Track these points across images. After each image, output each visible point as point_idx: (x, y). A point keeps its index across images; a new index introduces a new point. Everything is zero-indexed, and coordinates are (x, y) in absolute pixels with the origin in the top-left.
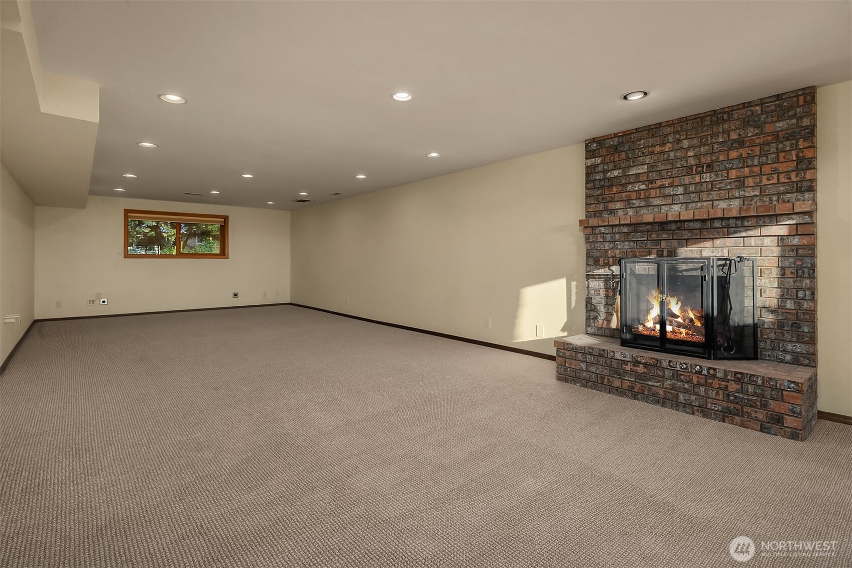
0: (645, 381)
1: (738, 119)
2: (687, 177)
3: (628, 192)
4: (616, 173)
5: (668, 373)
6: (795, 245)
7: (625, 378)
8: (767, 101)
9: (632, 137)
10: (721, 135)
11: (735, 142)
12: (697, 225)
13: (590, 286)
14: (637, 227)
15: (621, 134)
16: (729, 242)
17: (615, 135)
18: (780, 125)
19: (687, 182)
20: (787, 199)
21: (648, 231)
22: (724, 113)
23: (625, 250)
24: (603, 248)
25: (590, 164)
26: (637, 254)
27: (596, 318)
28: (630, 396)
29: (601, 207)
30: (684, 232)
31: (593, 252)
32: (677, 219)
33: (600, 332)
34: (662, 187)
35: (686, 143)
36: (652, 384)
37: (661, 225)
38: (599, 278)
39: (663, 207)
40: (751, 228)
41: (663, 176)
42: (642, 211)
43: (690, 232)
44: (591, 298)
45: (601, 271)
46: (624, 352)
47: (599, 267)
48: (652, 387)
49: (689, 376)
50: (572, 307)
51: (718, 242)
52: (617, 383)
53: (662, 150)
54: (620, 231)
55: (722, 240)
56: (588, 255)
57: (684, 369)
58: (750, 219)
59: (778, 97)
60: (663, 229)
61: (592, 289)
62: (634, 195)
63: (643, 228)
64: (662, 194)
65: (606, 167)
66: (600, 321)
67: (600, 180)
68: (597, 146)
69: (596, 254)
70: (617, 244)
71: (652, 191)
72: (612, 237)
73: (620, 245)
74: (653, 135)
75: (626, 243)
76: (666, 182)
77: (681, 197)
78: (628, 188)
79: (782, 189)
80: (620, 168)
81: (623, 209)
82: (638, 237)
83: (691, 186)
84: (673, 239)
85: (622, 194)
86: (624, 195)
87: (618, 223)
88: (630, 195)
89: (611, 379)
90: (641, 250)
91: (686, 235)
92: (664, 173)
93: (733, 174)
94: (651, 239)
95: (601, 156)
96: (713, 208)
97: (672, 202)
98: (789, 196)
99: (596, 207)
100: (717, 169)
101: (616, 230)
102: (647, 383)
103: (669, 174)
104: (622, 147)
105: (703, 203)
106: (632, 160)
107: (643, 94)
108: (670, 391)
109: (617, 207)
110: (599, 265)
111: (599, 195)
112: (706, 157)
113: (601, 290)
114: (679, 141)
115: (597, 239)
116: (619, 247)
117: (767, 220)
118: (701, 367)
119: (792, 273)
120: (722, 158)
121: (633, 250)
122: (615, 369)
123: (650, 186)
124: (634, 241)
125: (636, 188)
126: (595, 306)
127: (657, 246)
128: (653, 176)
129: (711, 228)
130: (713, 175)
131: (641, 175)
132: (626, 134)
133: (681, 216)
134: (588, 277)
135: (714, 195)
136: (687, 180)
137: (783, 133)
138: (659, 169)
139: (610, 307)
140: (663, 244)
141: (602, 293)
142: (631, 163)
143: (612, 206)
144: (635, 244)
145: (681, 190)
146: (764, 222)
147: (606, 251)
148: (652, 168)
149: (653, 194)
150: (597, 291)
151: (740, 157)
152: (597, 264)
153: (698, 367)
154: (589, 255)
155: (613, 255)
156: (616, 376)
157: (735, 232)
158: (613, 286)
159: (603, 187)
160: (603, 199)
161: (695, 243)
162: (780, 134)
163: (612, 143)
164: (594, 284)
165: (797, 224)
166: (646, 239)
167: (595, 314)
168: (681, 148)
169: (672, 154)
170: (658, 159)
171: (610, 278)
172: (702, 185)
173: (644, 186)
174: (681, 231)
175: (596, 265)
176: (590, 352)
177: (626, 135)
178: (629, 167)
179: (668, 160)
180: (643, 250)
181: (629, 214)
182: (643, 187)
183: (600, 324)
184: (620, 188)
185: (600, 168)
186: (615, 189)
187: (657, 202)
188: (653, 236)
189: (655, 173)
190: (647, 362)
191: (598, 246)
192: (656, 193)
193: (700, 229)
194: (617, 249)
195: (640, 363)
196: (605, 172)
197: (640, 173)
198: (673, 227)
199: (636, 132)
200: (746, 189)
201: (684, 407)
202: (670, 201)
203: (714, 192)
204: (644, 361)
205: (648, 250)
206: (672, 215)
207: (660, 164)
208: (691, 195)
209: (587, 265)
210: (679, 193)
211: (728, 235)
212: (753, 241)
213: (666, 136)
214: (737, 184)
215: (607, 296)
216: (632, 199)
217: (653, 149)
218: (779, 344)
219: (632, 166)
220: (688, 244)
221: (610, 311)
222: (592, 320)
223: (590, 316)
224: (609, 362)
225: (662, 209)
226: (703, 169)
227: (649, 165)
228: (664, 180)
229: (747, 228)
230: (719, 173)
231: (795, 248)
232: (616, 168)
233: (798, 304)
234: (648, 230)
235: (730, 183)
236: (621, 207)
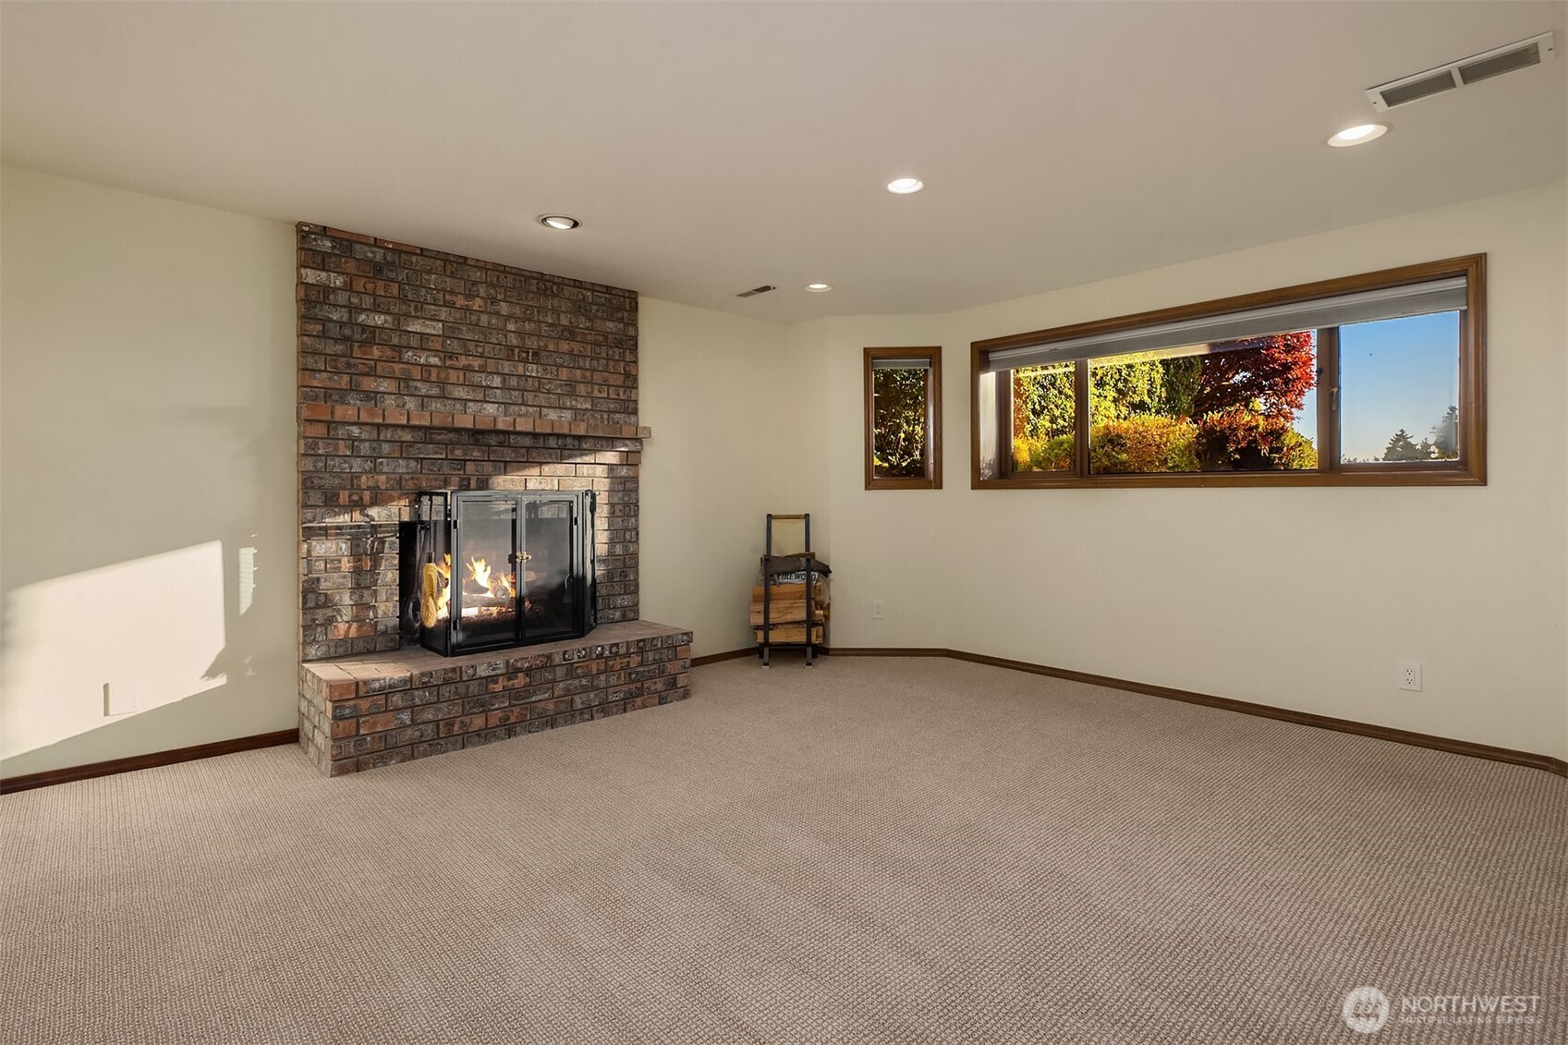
0: (528, 698)
1: (569, 299)
2: (506, 363)
3: (404, 363)
4: (379, 320)
5: (560, 672)
6: (622, 477)
7: (493, 708)
8: (598, 289)
9: (414, 260)
10: (549, 313)
11: (566, 330)
12: (528, 442)
13: (314, 554)
14: (430, 433)
15: (390, 246)
16: (560, 469)
17: (377, 243)
18: (610, 325)
19: (507, 371)
20: (616, 420)
21: (451, 442)
22: (555, 283)
23: (398, 476)
24: (348, 470)
25: (314, 282)
26: (424, 483)
27: (330, 621)
28: (503, 735)
29: (344, 381)
30: (505, 449)
31: (321, 478)
32: (511, 429)
33: (341, 650)
34: (468, 369)
35: (504, 308)
36: (539, 698)
37: (473, 435)
38: (337, 534)
39: (470, 404)
40: (586, 452)
41: (469, 351)
42: (434, 405)
43: (514, 451)
44: (318, 579)
45: (344, 519)
46: (492, 661)
47: (337, 510)
48: (538, 704)
49: (587, 666)
50: (243, 611)
51: (547, 469)
52: (478, 722)
53: (467, 306)
54: (396, 438)
55: (552, 466)
56: (309, 484)
57: (584, 657)
58: (588, 440)
59: (608, 289)
60: (477, 443)
61: (319, 558)
62: (416, 373)
63: (442, 437)
64: (469, 381)
65: (355, 300)
66: (342, 627)
67: (342, 325)
68: (333, 247)
69: (328, 481)
70: (381, 463)
71: (451, 371)
72: (374, 449)
73: (388, 465)
74: (453, 273)
75: (400, 461)
76: (476, 363)
77: (498, 391)
78: (406, 356)
79: (612, 406)
80: (387, 313)
81: (394, 394)
82: (430, 451)
83: (512, 378)
84: (489, 461)
85: (392, 364)
86: (397, 367)
87: (405, 422)
88: (410, 371)
89: (467, 720)
90: (431, 477)
91: (509, 455)
92: (471, 346)
93: (564, 373)
94: (453, 457)
95: (343, 273)
96: (540, 418)
97: (485, 398)
98: (618, 416)
99: (330, 379)
100: (545, 361)
101: (388, 434)
102: (530, 700)
103: (480, 350)
104: (392, 271)
105: (528, 408)
106: (413, 304)
107: (572, 223)
108: (562, 699)
109: (382, 389)
110: (339, 506)
111: (340, 356)
112: (533, 338)
113: (345, 560)
114: (494, 301)
115: (336, 449)
116: (386, 469)
117: (604, 443)
118: (602, 648)
119: (621, 511)
120: (551, 347)
121: (416, 476)
122: (475, 698)
123: (448, 363)
124: (416, 459)
125: (422, 361)
126: (326, 595)
127: (459, 470)
128: (454, 346)
129: (544, 448)
130: (540, 369)
131: (432, 338)
132: (401, 250)
133: (517, 425)
134: (309, 533)
135: (542, 399)
136: (506, 367)
137: (613, 336)
138: (463, 337)
139: (366, 593)
140: (470, 467)
141: (346, 565)
142: (412, 309)
143: (369, 384)
144: (419, 466)
145: (497, 381)
146: (601, 446)
147: (354, 477)
148: (450, 332)
149: (453, 379)
150: (331, 563)
151: (571, 353)
152: (331, 503)
153: (600, 649)
154: (307, 483)
155: (371, 483)
156: (476, 710)
157: (570, 457)
158: (372, 548)
159: (346, 339)
160: (348, 365)
161: (519, 470)
162: (610, 337)
163: (370, 255)
164: (322, 548)
165: (627, 452)
166: (443, 456)
167: (329, 612)
168: (498, 313)
169: (484, 318)
170: (461, 319)
171: (366, 533)
172: (526, 380)
173: (436, 359)
174: (502, 449)
175: (326, 505)
176: (423, 683)
177: (401, 252)
178: (408, 315)
179: (477, 325)
180: (436, 477)
181: (407, 407)
182: (434, 360)
183: (342, 632)
184: (389, 353)
185: (342, 298)
186: (376, 352)
187: (460, 393)
188: (456, 452)
189: (456, 341)
190: (531, 666)
191: (334, 466)
192: (458, 377)
193: (528, 448)
194: (381, 473)
195: (519, 670)
196: (353, 310)
197: (428, 334)
198: (493, 440)
199: (422, 254)
200: (578, 398)
201: (582, 714)
202: (480, 396)
203: (542, 395)
204: (526, 665)
205: (443, 477)
206: (504, 420)
207: (464, 329)
208: (513, 393)
209: (305, 506)
210: (495, 386)
211: (560, 460)
212: (585, 470)
213: (475, 283)
214: (568, 388)
215: (357, 571)
216: (415, 380)
217: (454, 298)
218: (609, 599)
219: (413, 317)
220: (508, 468)
221: (365, 600)
222: (319, 630)
223: (314, 620)
224: (462, 690)
225: (469, 408)
226: (528, 356)
227: (446, 324)
228: (471, 358)
229: (584, 452)
230: (548, 368)
231: (622, 480)
232: (379, 309)
233: (625, 548)
234: (451, 440)
235: (561, 386)
236: (390, 390)
